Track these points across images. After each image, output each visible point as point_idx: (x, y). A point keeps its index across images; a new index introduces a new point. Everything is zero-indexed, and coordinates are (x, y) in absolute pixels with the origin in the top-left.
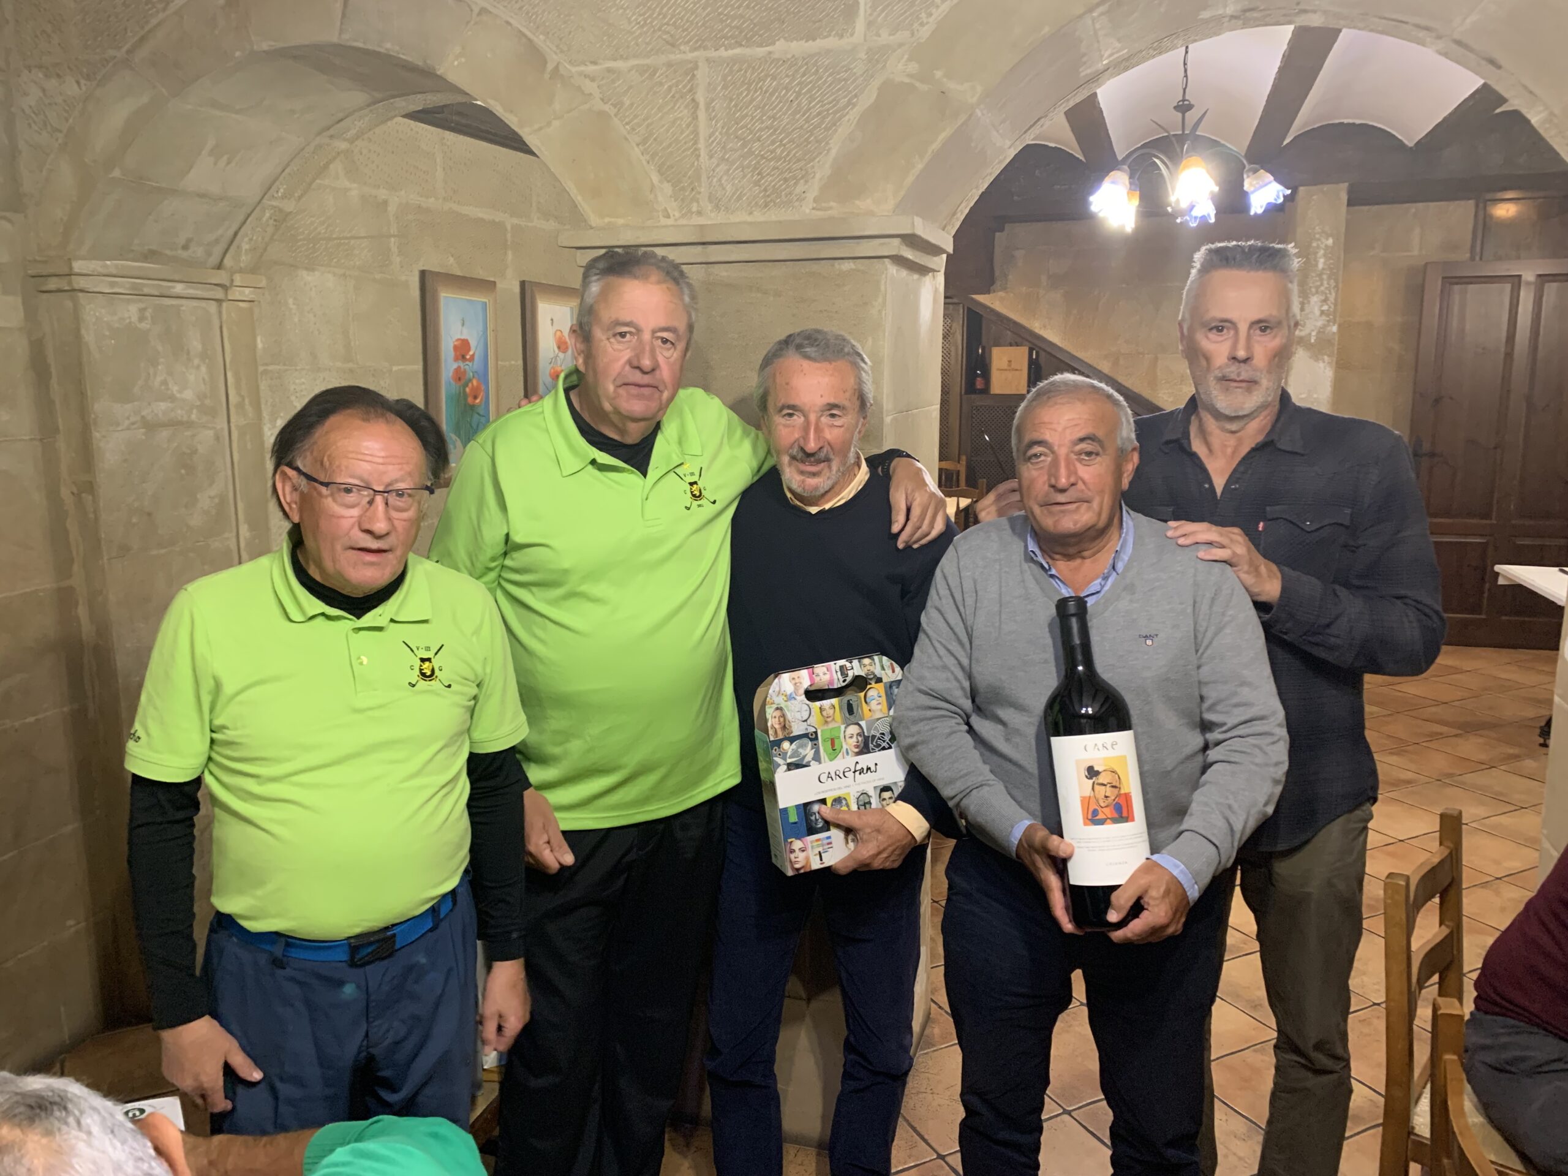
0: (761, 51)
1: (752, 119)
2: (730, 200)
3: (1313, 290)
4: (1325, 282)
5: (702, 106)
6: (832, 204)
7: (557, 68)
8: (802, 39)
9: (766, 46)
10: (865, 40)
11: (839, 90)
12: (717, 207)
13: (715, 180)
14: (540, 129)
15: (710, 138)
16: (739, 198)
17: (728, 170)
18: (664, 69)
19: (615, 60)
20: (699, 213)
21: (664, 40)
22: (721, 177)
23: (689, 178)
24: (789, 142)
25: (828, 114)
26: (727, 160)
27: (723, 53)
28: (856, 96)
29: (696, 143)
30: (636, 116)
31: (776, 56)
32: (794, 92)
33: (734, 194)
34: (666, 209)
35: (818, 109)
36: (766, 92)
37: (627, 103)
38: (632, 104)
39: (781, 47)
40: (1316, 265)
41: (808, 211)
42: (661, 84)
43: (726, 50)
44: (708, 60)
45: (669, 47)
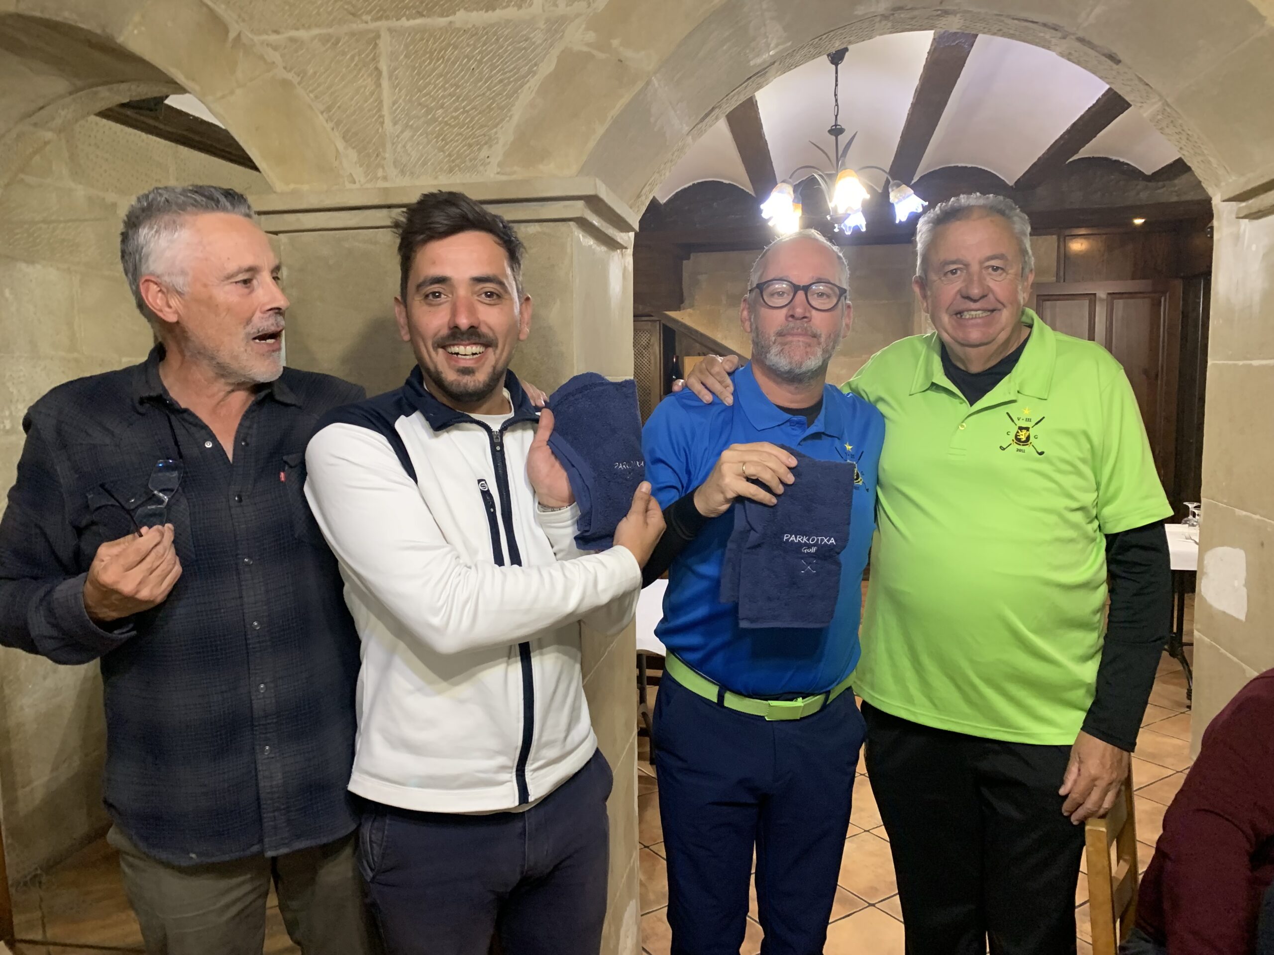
0: (442, 21)
1: (435, 87)
2: (415, 166)
5: (385, 73)
6: (516, 168)
7: (239, 35)
8: (481, 9)
9: (447, 16)
10: (544, 11)
11: (519, 59)
12: (403, 172)
13: (400, 145)
14: (223, 97)
15: (394, 104)
16: (425, 163)
17: (413, 136)
18: (347, 38)
19: (297, 29)
20: (385, 178)
21: (346, 10)
22: (406, 143)
23: (374, 144)
24: (472, 109)
25: (509, 83)
26: (412, 126)
27: (405, 23)
28: (536, 65)
29: (380, 110)
30: (319, 85)
31: (458, 25)
32: (476, 60)
33: (419, 159)
34: (351, 174)
35: (499, 77)
36: (449, 59)
37: (311, 71)
38: (315, 73)
39: (461, 18)
41: (492, 175)
42: (344, 54)
43: (408, 20)
44: (390, 30)
45: (351, 17)
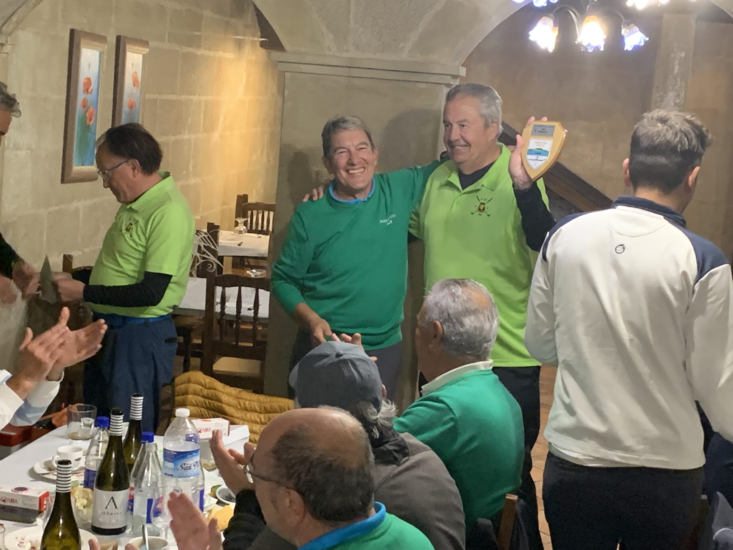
2: (364, 46)
3: (671, 88)
4: (679, 83)
6: (417, 55)
12: (357, 49)
13: (357, 35)
15: (356, 13)
16: (369, 46)
17: (365, 31)
20: (347, 51)
22: (361, 34)
23: (343, 32)
25: (419, 11)
26: (365, 26)
28: (433, 4)
29: (348, 15)
33: (367, 43)
34: (329, 46)
40: (673, 71)
41: (405, 57)
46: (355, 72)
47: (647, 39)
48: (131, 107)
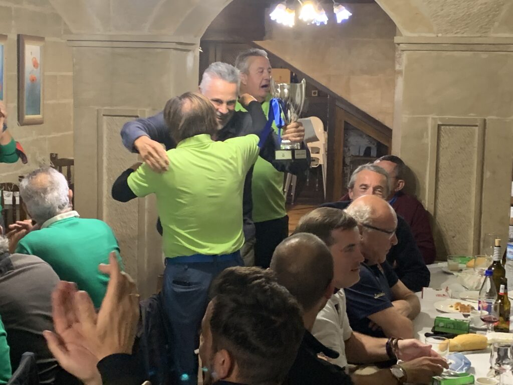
2: (120, 27)
6: (154, 30)
12: (116, 29)
15: (114, 7)
20: (110, 31)
29: (109, 8)
34: (98, 29)
41: (146, 32)
46: (115, 44)
47: (351, 14)
48: (33, 80)
